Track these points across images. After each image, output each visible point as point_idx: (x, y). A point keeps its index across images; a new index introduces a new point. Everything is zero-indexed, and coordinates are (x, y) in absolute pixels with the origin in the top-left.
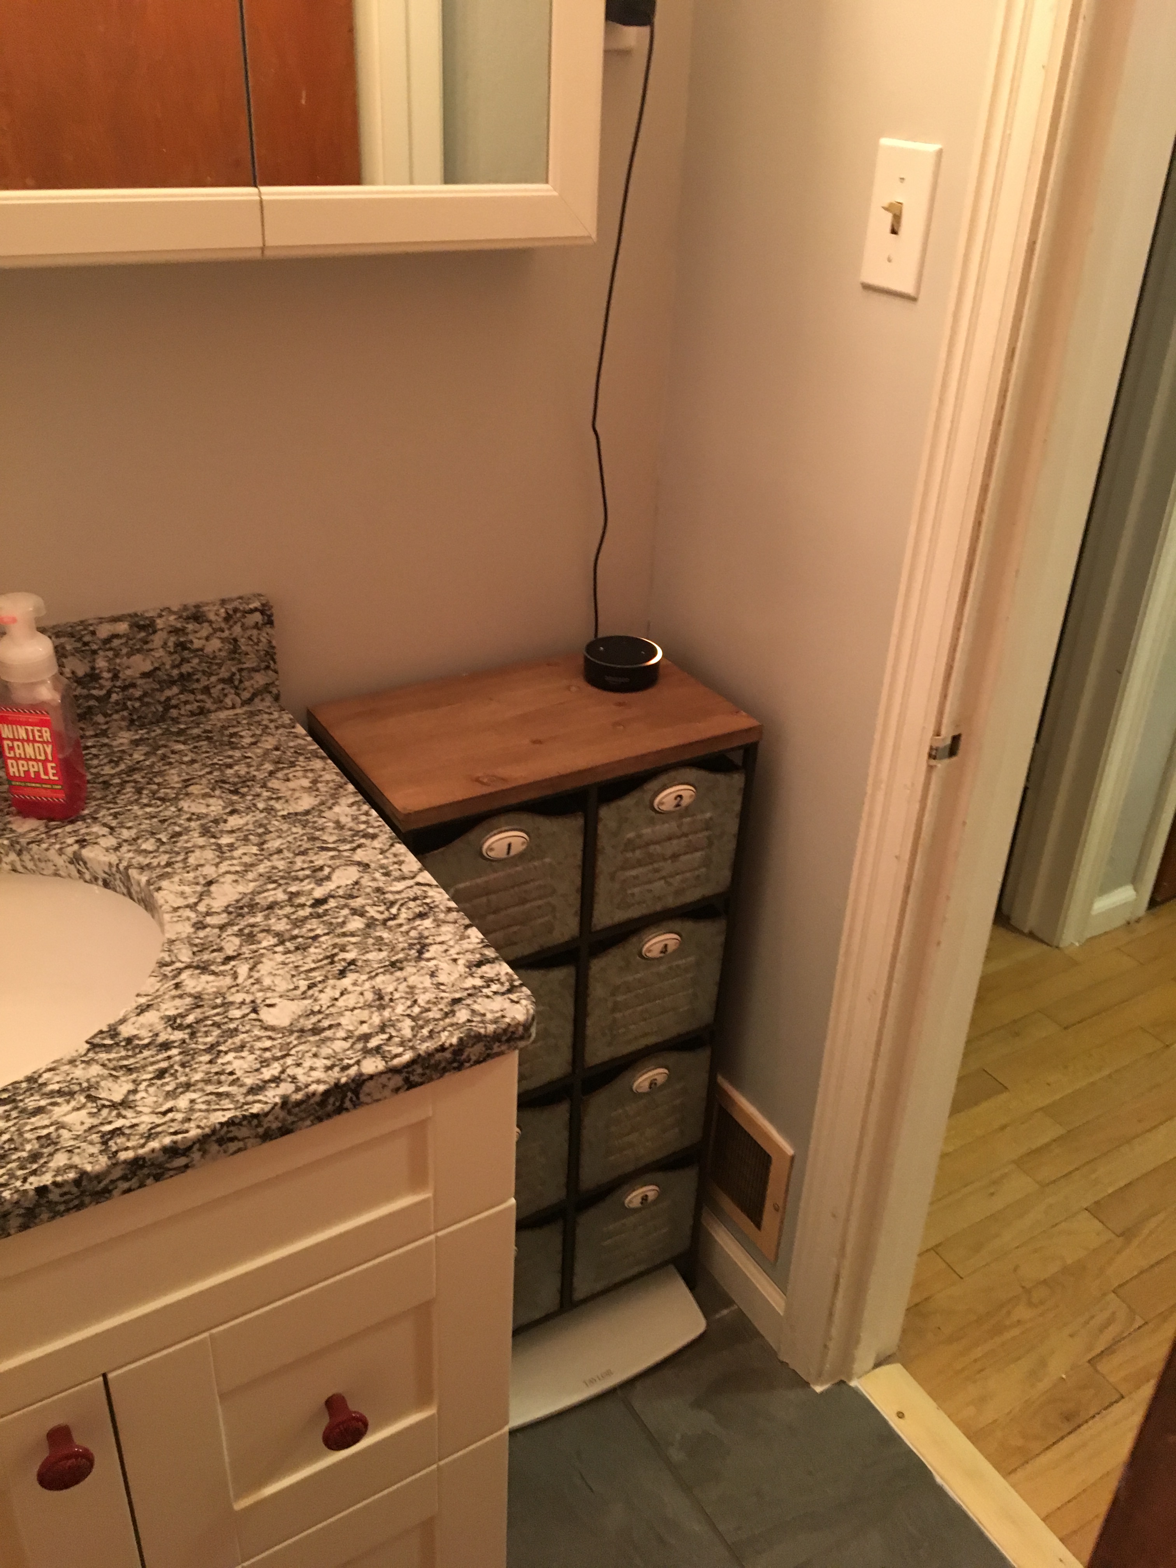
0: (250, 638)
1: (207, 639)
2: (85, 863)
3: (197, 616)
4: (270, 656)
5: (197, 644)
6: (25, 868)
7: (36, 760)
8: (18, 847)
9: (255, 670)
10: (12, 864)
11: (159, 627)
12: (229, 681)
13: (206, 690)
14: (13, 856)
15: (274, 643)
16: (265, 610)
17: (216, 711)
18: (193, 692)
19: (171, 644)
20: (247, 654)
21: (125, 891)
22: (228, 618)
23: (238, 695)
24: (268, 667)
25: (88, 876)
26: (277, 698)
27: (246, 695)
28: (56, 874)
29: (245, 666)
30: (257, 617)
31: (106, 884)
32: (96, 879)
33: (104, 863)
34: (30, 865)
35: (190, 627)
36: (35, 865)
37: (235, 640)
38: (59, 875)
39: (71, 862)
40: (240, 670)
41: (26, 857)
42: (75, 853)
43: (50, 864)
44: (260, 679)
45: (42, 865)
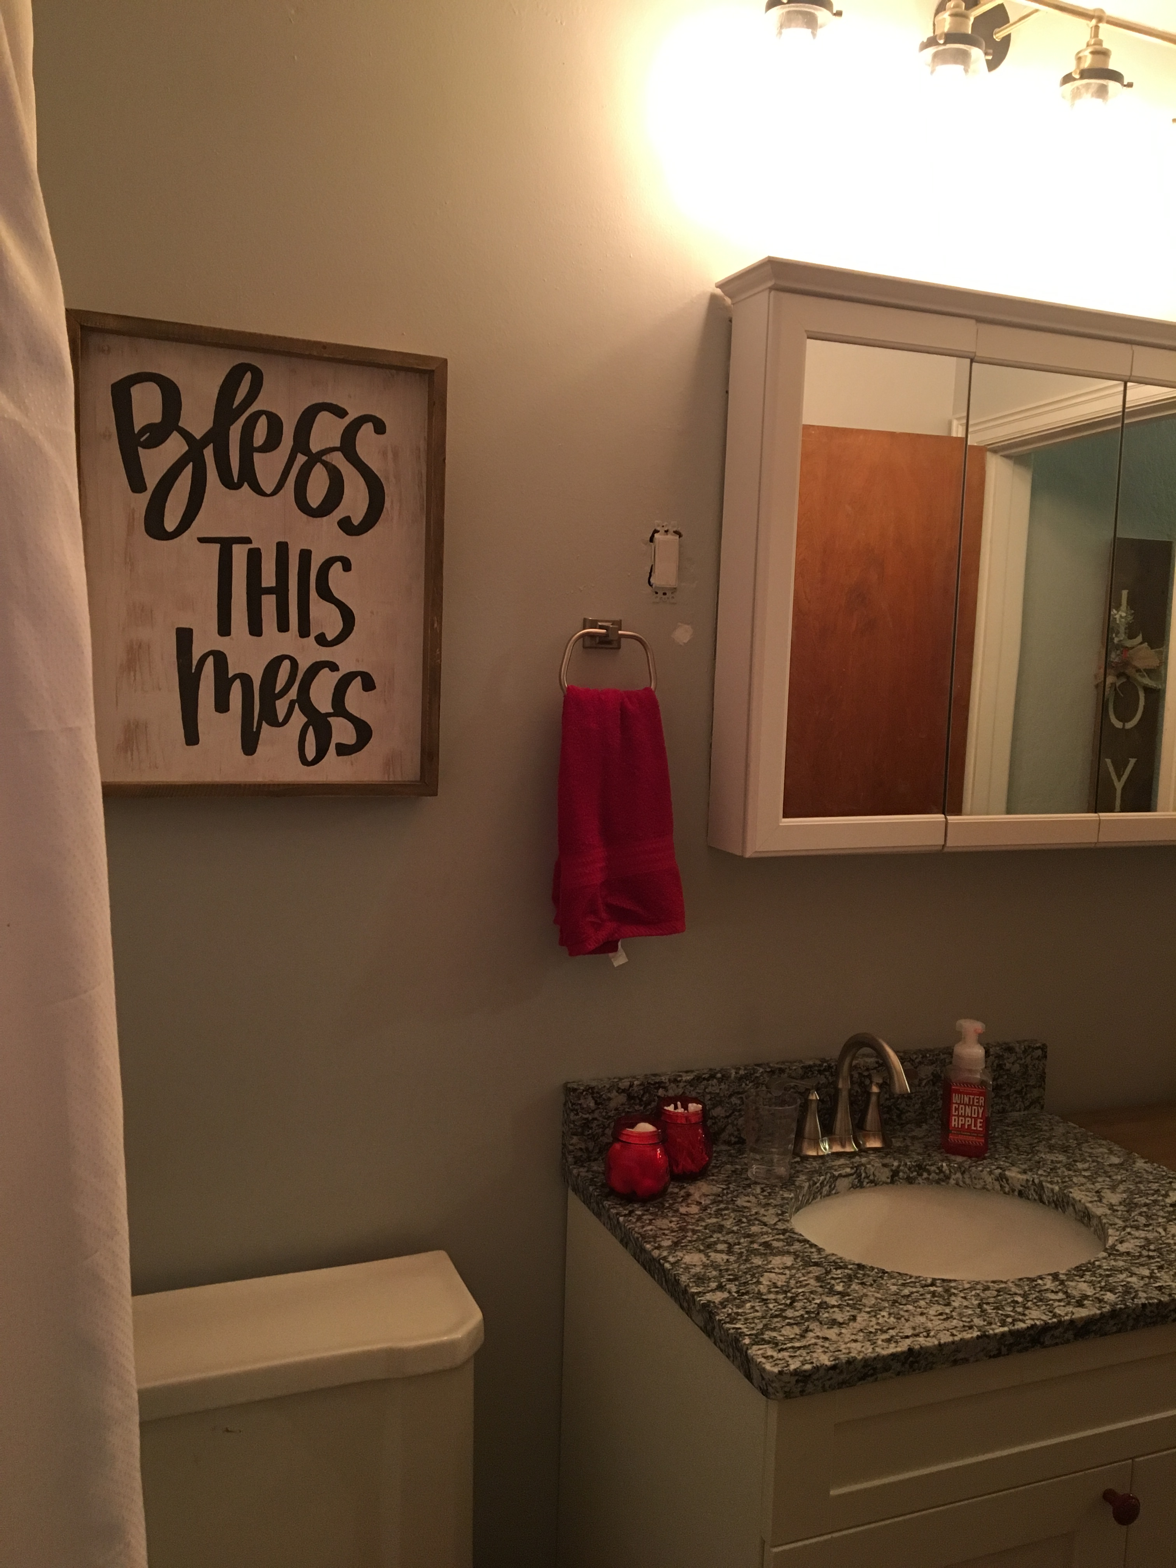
0: (1034, 1066)
1: (1013, 1063)
2: (1007, 1180)
3: (1010, 1049)
4: (1042, 1077)
5: (1008, 1066)
6: (964, 1182)
7: (971, 1117)
8: (963, 1169)
9: (1034, 1087)
10: (957, 1180)
11: (991, 1053)
12: (1019, 1092)
13: (1008, 1097)
14: (959, 1175)
15: (1046, 1071)
16: (1043, 1048)
17: (1011, 1112)
18: (1001, 1097)
19: (995, 1065)
20: (1031, 1076)
21: (1037, 1198)
22: (1024, 1052)
23: (1023, 1102)
24: (1040, 1086)
25: (1007, 1190)
26: (1042, 1107)
27: (1027, 1103)
28: (984, 1188)
29: (1030, 1083)
30: (1039, 1052)
31: (1021, 1194)
32: (1013, 1191)
33: (1023, 1180)
34: (968, 1181)
35: (1006, 1055)
36: (972, 1181)
37: (1027, 1066)
38: (988, 1190)
39: (997, 1180)
40: (1026, 1086)
41: (966, 1176)
42: (1000, 1174)
43: (981, 1181)
44: (1035, 1093)
45: (976, 1181)
